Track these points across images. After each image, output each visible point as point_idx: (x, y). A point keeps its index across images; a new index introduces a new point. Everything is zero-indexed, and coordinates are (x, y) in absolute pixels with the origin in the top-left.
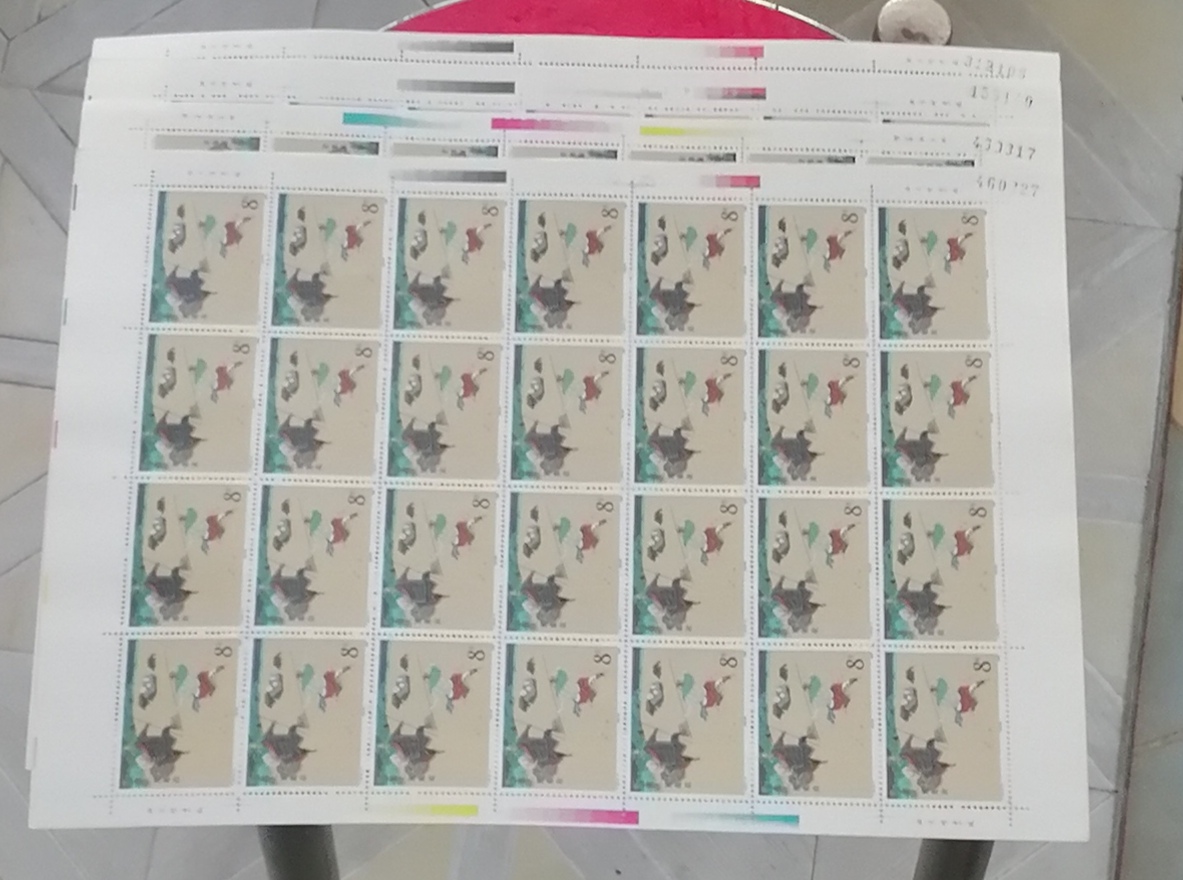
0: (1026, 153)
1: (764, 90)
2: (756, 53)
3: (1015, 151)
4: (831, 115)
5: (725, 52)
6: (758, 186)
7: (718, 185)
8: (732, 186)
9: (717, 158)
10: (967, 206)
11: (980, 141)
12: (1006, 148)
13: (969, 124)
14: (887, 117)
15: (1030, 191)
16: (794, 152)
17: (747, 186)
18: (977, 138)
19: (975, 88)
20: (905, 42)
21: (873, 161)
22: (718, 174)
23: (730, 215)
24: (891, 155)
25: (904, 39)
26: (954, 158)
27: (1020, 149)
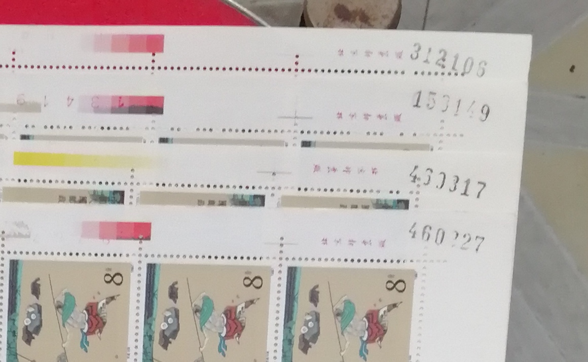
0: (474, 189)
1: (161, 99)
2: (155, 45)
3: (461, 187)
4: (240, 136)
5: (117, 45)
6: (148, 238)
7: (103, 236)
8: (119, 237)
9: (101, 198)
10: (395, 266)
11: (417, 173)
12: (450, 183)
13: (406, 147)
14: (307, 138)
15: (474, 243)
16: (192, 190)
17: (135, 238)
18: (416, 167)
19: (420, 93)
20: (339, 26)
21: (287, 202)
22: (103, 220)
23: (114, 277)
24: (309, 193)
25: (338, 21)
26: (385, 196)
27: (468, 182)
